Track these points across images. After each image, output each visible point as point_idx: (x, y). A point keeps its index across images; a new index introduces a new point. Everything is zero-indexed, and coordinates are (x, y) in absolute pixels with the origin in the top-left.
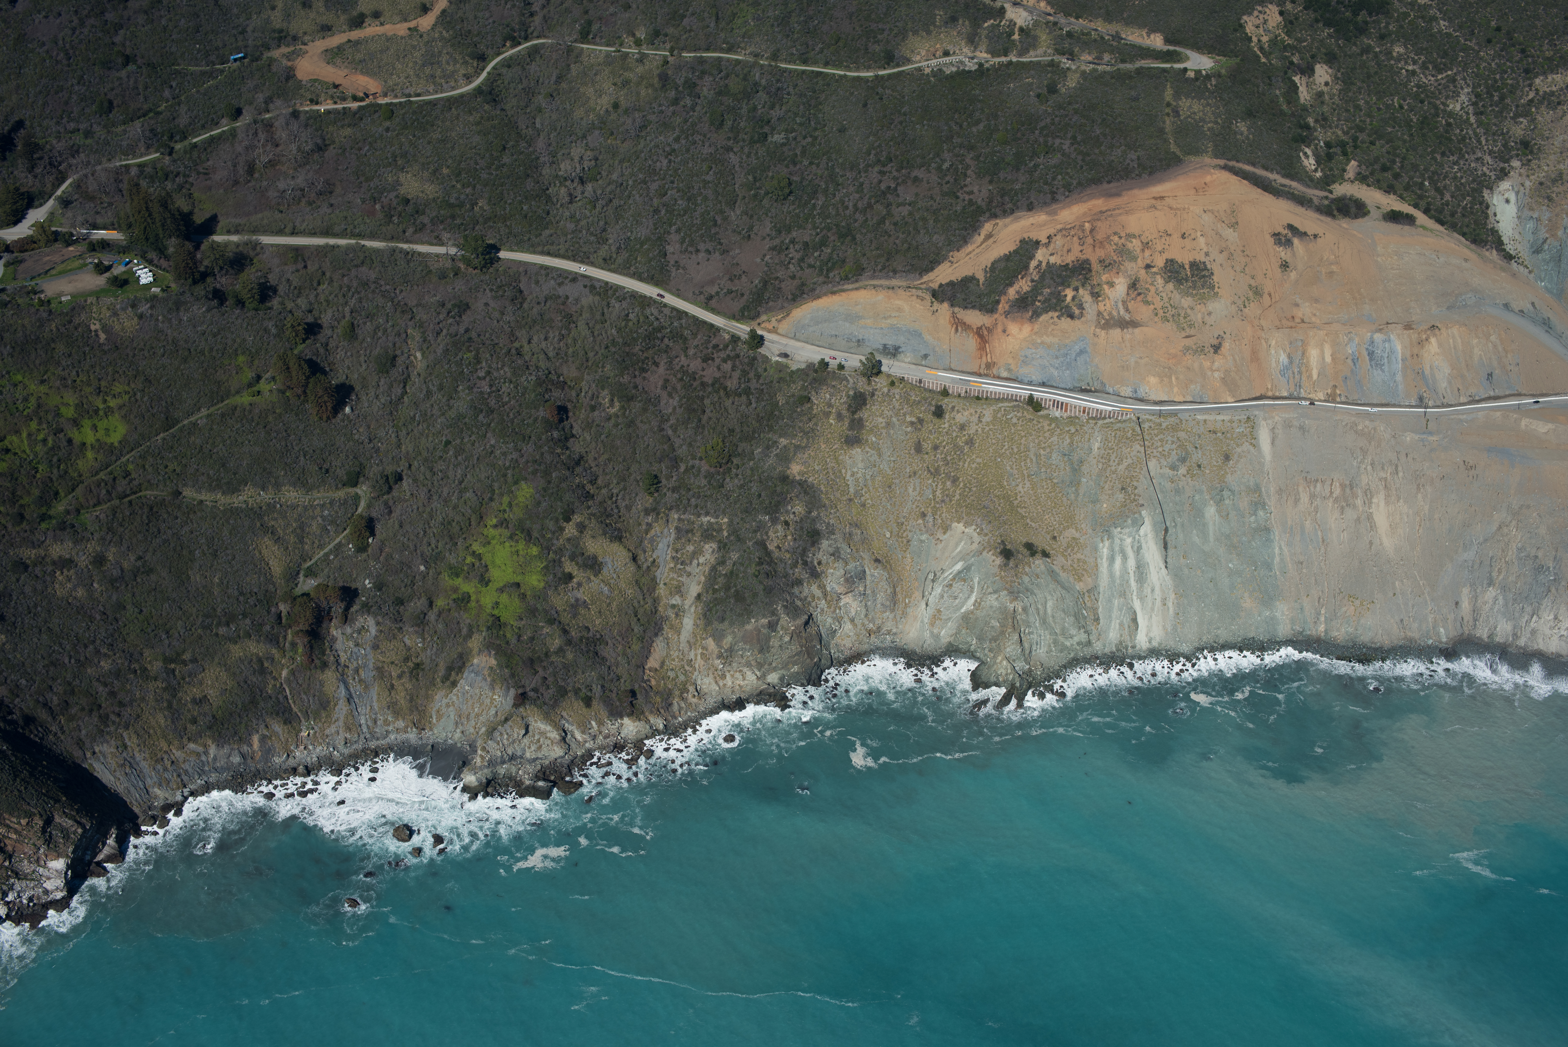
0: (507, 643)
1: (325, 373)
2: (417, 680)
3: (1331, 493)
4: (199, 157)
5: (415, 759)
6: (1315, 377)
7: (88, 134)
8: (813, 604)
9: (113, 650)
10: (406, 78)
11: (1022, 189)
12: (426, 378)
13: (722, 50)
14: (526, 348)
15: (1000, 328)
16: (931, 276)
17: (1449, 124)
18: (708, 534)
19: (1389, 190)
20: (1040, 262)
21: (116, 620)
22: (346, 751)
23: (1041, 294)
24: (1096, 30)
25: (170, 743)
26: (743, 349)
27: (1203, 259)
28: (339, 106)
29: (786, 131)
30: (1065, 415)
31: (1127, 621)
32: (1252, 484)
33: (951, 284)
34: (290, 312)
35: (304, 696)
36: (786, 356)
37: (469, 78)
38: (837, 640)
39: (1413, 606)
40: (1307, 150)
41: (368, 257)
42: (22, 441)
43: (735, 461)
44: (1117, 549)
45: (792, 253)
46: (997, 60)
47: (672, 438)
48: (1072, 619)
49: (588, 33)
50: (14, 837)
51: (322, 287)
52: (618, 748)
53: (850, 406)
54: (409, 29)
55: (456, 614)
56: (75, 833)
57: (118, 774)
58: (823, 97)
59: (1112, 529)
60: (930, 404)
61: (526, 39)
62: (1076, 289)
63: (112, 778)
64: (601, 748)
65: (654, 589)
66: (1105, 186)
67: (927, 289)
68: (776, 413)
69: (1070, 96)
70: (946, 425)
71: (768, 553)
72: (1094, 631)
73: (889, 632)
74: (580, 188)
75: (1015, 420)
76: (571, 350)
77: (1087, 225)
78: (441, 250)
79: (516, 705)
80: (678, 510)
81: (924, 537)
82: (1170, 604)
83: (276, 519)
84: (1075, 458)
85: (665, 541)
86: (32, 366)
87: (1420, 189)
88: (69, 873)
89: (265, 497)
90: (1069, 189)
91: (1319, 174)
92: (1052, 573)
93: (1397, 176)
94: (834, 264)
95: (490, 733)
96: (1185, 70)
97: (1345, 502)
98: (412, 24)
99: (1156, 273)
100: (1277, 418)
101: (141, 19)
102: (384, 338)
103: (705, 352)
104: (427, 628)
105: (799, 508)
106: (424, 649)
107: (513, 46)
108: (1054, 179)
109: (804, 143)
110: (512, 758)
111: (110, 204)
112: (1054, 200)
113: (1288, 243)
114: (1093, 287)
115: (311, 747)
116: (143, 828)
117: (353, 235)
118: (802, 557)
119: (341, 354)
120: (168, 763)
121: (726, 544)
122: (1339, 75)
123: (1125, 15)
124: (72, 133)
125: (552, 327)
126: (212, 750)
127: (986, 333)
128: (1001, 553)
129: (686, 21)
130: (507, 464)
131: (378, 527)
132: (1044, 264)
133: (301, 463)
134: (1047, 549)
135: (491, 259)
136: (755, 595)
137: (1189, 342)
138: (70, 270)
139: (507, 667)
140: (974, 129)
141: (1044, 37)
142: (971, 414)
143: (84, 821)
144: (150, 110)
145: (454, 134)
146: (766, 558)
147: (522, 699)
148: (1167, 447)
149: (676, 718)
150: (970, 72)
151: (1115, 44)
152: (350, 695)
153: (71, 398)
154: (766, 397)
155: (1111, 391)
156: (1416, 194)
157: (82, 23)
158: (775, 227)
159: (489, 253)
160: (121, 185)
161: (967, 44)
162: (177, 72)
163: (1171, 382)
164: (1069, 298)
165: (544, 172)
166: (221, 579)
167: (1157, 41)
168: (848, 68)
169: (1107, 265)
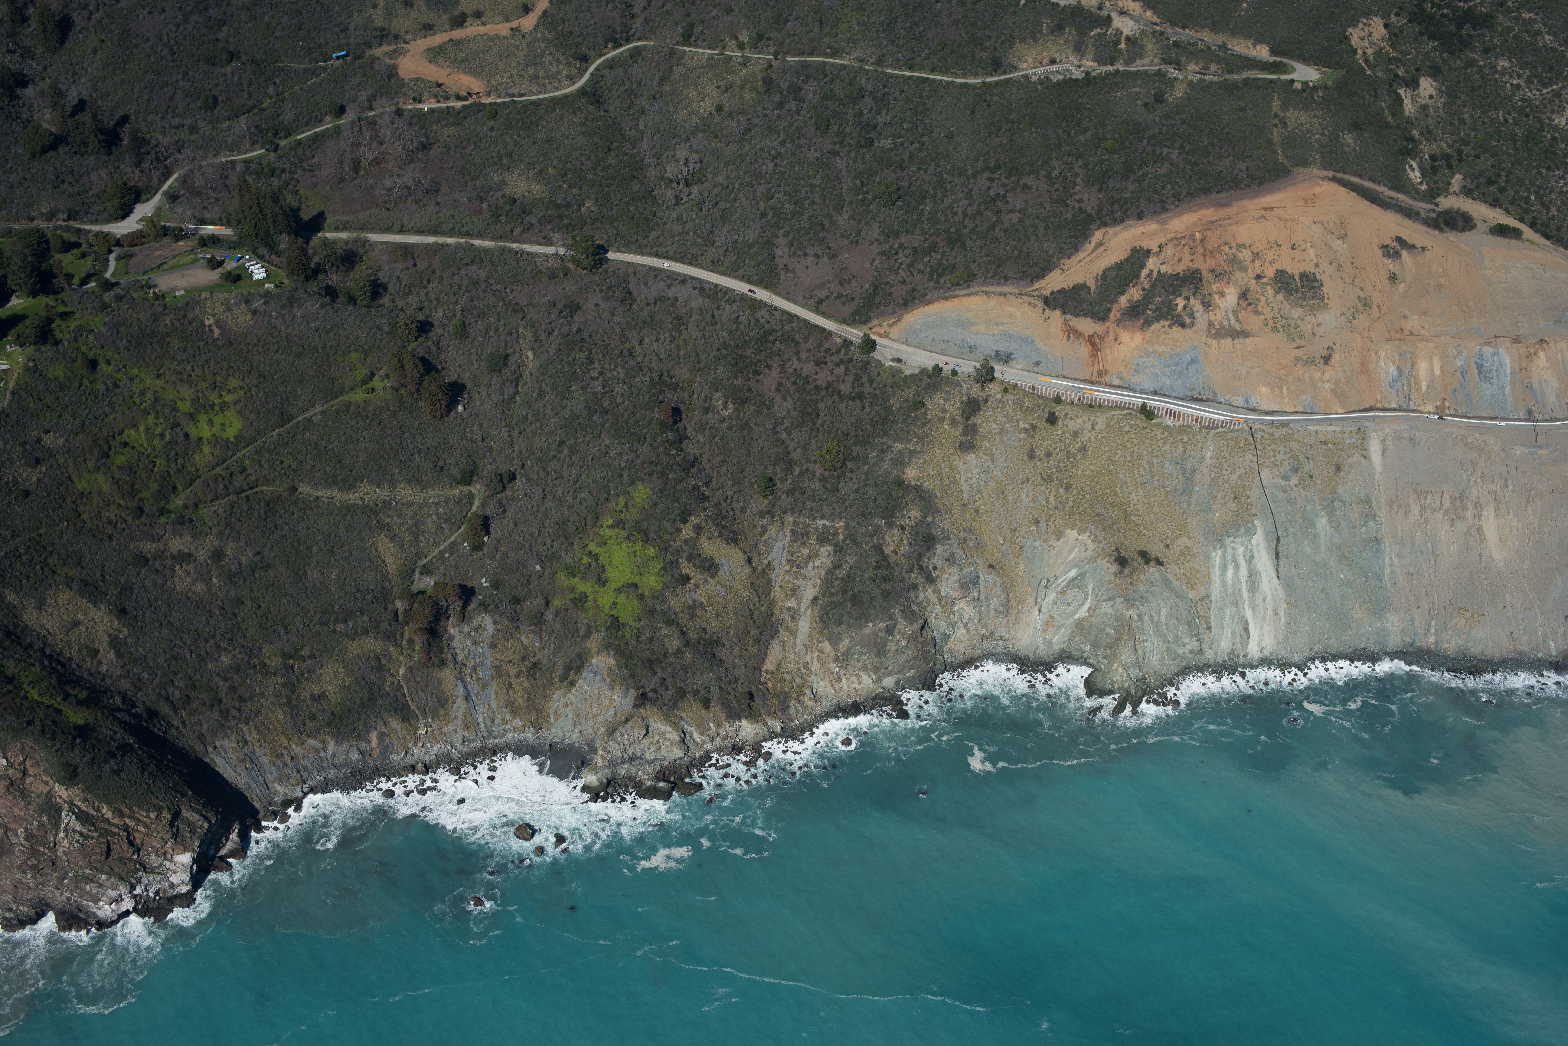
0: (626, 643)
1: (437, 371)
2: (535, 679)
3: (1441, 505)
4: (304, 154)
5: (533, 757)
6: (1424, 389)
7: (193, 129)
8: (929, 609)
9: (233, 645)
10: (510, 78)
11: (1131, 198)
12: (538, 378)
13: (826, 55)
14: (638, 349)
15: (1111, 336)
16: (1042, 283)
17: (1554, 139)
18: (824, 538)
19: (1495, 203)
20: (1151, 271)
21: (235, 614)
22: (464, 750)
23: (1152, 302)
24: (1203, 40)
25: (289, 739)
26: (855, 353)
27: (1313, 270)
28: (443, 105)
29: (893, 136)
30: (1178, 424)
31: (1239, 630)
32: (1362, 494)
33: (1063, 291)
34: (402, 309)
35: (421, 694)
36: (899, 360)
37: (572, 79)
38: (950, 644)
39: (1523, 619)
40: (1412, 163)
41: (477, 257)
42: (140, 435)
43: (850, 465)
44: (1229, 558)
45: (901, 258)
46: (1104, 69)
47: (786, 441)
48: (1185, 627)
49: (690, 36)
50: (143, 830)
51: (431, 285)
52: (736, 749)
53: (964, 411)
54: (512, 29)
55: (574, 614)
56: (201, 827)
57: (239, 769)
58: (930, 103)
59: (1225, 538)
60: (1043, 411)
61: (628, 41)
62: (1187, 298)
63: (233, 773)
64: (719, 750)
65: (770, 592)
66: (1215, 196)
67: (1039, 297)
68: (890, 417)
69: (1178, 106)
70: (1060, 432)
71: (885, 558)
72: (1206, 640)
73: (1001, 638)
74: (686, 191)
75: (1128, 428)
76: (682, 352)
77: (1197, 234)
78: (551, 250)
79: (636, 706)
80: (793, 513)
81: (1037, 544)
82: (1282, 614)
83: (391, 517)
84: (1188, 466)
85: (780, 544)
86: (148, 360)
87: (1526, 203)
88: (195, 867)
89: (381, 494)
90: (1178, 198)
91: (1424, 187)
92: (1166, 582)
93: (1502, 190)
94: (944, 270)
95: (611, 732)
96: (1292, 81)
97: (1454, 515)
98: (514, 24)
99: (1266, 284)
100: (1387, 430)
101: (244, 16)
102: (496, 337)
103: (818, 355)
104: (544, 627)
105: (914, 513)
106: (541, 649)
107: (615, 48)
108: (1163, 188)
109: (912, 148)
110: (632, 758)
111: (217, 200)
112: (1164, 209)
113: (1397, 255)
114: (1204, 296)
115: (429, 745)
116: (264, 823)
117: (461, 234)
118: (917, 561)
119: (452, 353)
120: (288, 759)
121: (842, 548)
122: (1444, 88)
123: (1231, 26)
124: (176, 128)
125: (662, 329)
126: (331, 747)
127: (1097, 341)
128: (1116, 560)
129: (789, 25)
130: (623, 465)
131: (493, 526)
132: (1155, 273)
133: (416, 461)
134: (1161, 556)
135: (600, 259)
136: (873, 599)
137: (1299, 353)
138: (183, 265)
139: (626, 667)
140: (1082, 138)
141: (1150, 46)
142: (1084, 422)
143: (209, 815)
144: (254, 107)
145: (558, 135)
146: (883, 562)
147: (642, 699)
148: (1280, 457)
149: (793, 721)
150: (1077, 80)
151: (1221, 54)
152: (468, 693)
153: (187, 393)
154: (880, 401)
155: (1222, 400)
156: (1522, 208)
157: (186, 20)
158: (883, 232)
159: (599, 254)
160: (228, 181)
161: (1073, 52)
162: (281, 69)
163: (1282, 392)
164: (1180, 308)
165: (649, 174)
166: (338, 576)
167: (1263, 52)
168: (955, 75)
169: (1217, 274)
